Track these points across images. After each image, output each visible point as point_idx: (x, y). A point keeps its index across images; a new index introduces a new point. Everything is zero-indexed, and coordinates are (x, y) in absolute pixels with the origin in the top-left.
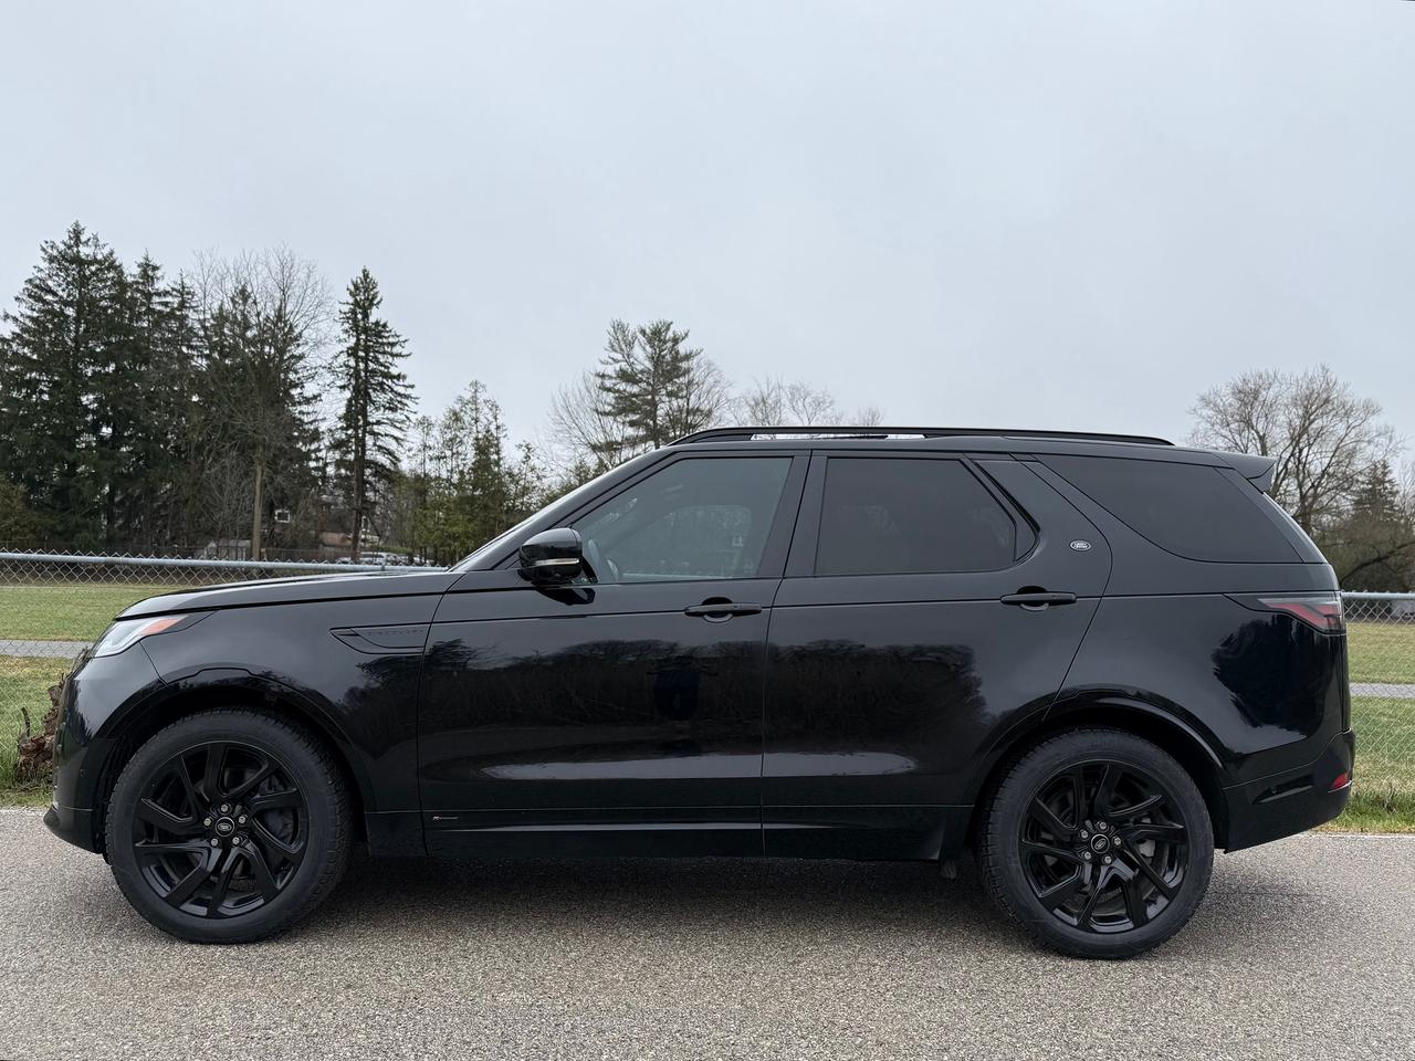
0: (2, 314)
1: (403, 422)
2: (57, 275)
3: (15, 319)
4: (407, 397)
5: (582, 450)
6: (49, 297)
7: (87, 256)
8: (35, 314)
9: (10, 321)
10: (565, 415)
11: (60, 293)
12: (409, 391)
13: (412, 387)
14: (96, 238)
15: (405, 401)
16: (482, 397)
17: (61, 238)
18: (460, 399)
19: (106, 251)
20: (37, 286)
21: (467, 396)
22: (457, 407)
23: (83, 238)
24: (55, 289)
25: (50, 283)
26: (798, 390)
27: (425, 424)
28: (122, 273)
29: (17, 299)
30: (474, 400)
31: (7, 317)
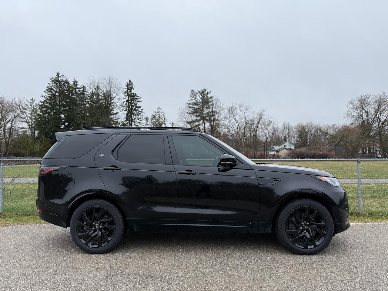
0: (41, 96)
1: (141, 118)
2: (54, 85)
3: (44, 97)
4: (142, 112)
5: (186, 123)
6: (52, 91)
7: (61, 80)
8: (49, 95)
9: (43, 97)
10: (181, 115)
11: (55, 90)
12: (142, 110)
13: (143, 109)
14: (63, 75)
15: (141, 113)
16: (160, 111)
17: (55, 75)
18: (155, 112)
19: (65, 78)
20: (49, 88)
21: (157, 111)
22: (154, 114)
23: (60, 75)
24: (53, 89)
25: (52, 87)
26: (241, 105)
27: (147, 119)
28: (69, 84)
29: (45, 92)
30: (159, 112)
31: (42, 96)
